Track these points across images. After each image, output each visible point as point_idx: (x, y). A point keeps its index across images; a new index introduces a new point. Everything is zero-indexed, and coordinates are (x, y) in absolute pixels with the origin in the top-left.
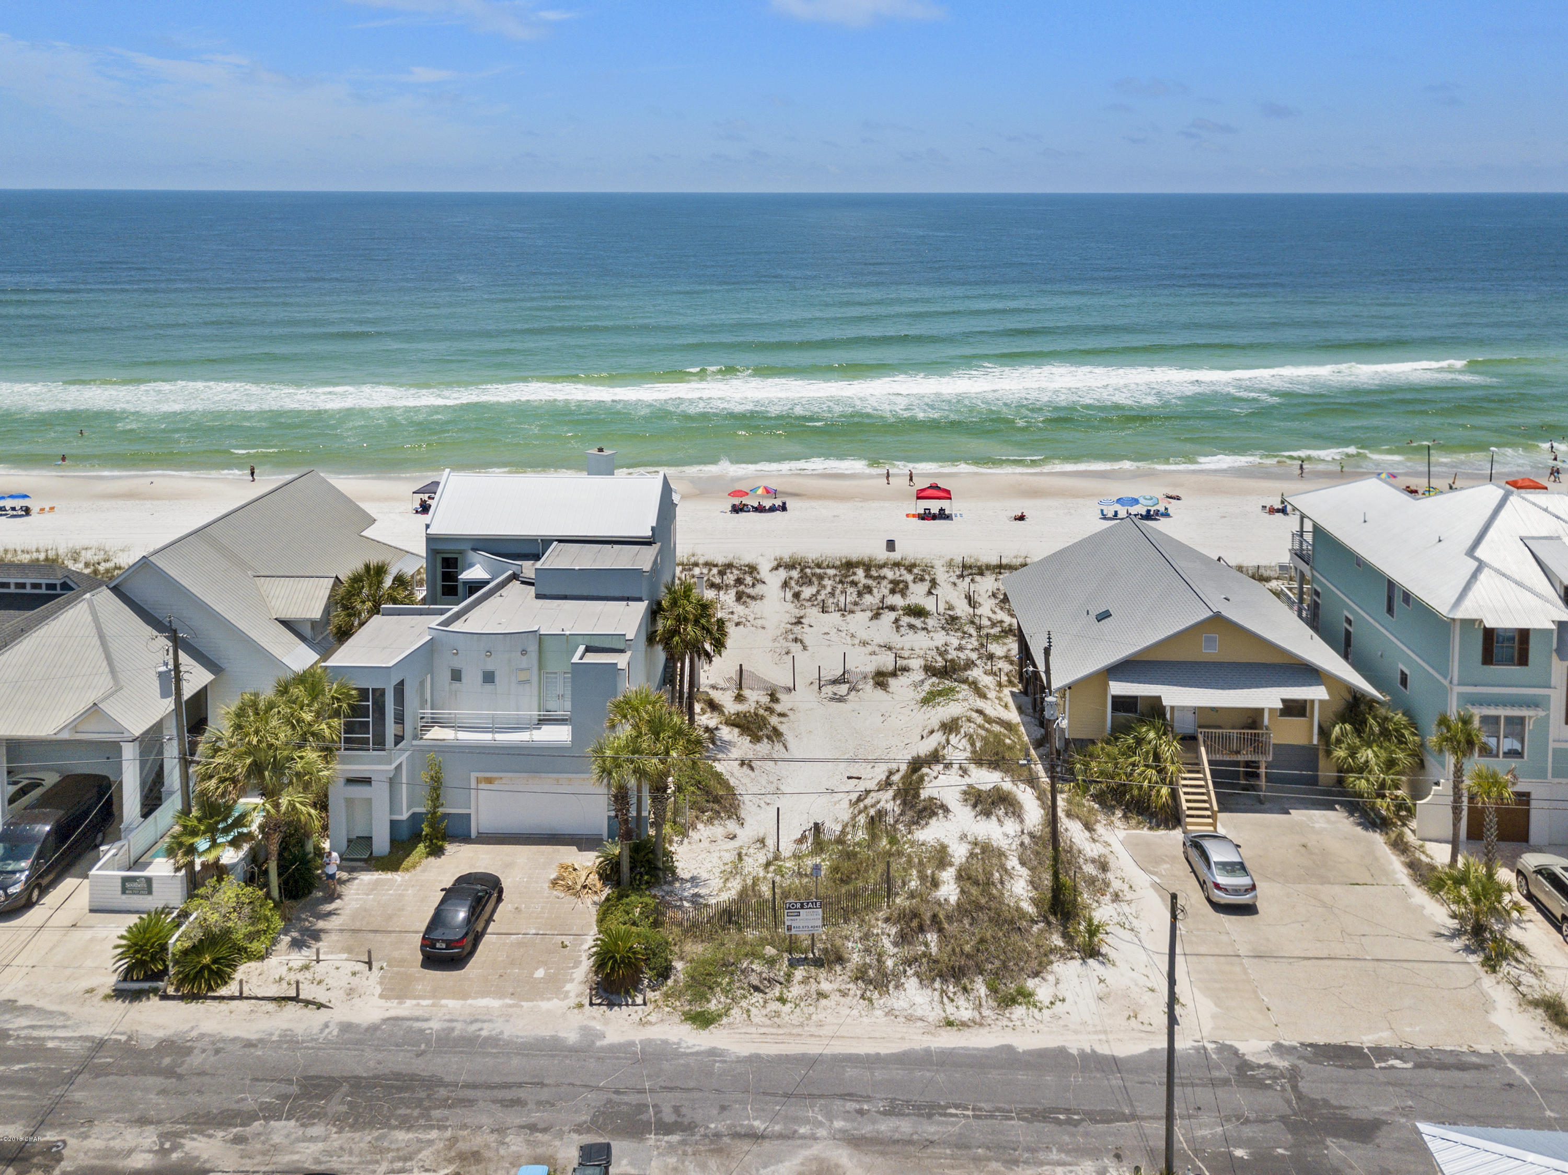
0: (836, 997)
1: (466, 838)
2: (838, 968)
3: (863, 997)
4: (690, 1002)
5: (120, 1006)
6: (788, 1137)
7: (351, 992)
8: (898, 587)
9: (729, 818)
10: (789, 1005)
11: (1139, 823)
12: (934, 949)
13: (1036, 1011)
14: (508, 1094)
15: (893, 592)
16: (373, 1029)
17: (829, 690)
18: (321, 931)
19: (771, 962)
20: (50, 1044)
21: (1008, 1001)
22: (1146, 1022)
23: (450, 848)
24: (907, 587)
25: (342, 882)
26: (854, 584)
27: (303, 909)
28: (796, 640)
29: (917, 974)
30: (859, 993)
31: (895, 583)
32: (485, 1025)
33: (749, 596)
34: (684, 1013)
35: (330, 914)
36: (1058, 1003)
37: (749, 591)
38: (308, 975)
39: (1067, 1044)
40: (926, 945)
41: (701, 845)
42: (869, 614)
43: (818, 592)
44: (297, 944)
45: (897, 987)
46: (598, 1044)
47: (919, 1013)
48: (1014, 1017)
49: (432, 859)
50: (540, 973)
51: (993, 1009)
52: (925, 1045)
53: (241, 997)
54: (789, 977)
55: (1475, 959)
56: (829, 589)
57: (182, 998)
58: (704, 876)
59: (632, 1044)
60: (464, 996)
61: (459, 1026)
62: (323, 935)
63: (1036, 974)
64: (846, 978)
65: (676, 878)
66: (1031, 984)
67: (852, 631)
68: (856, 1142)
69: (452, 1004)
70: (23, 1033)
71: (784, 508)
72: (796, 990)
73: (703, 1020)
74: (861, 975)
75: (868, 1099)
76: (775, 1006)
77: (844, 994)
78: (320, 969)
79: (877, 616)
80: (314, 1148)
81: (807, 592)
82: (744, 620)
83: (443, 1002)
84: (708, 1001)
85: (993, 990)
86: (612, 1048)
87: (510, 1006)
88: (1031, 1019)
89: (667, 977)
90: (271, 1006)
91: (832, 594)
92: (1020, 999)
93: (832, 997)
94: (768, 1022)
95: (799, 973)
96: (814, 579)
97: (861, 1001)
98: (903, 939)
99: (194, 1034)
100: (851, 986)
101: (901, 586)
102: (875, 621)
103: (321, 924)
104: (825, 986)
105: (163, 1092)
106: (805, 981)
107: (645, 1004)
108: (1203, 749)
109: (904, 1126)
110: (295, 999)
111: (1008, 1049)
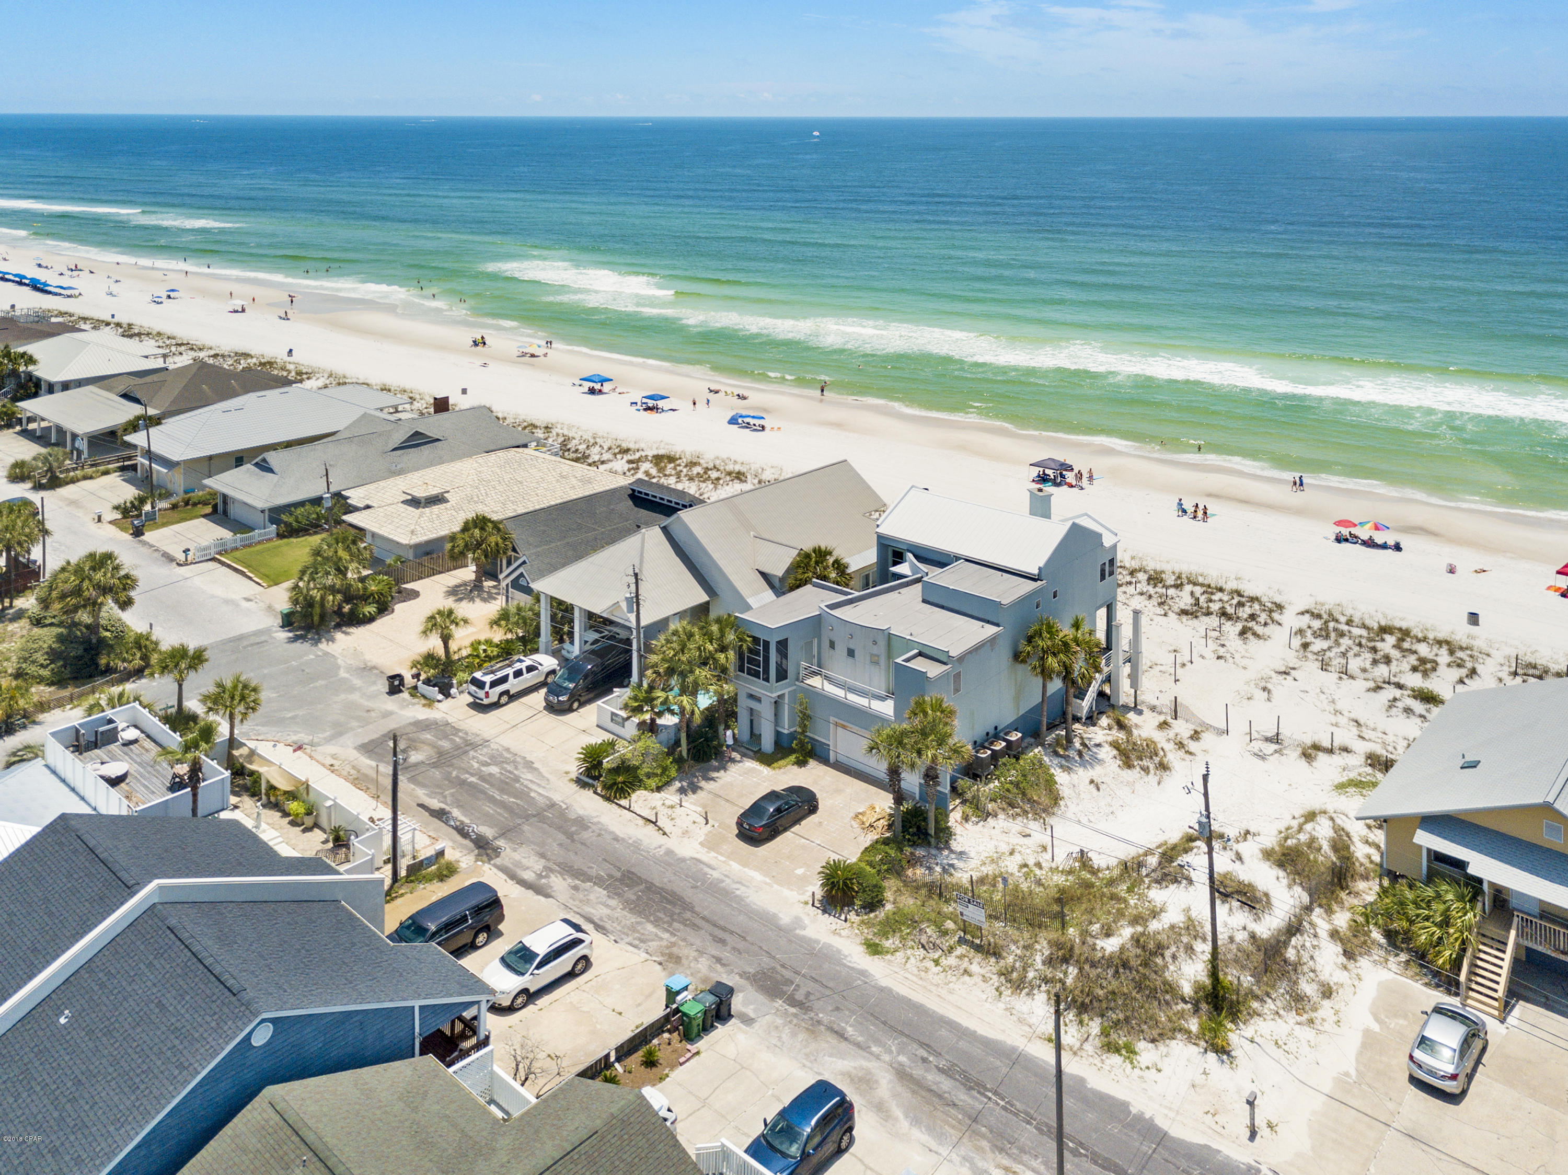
0: (978, 979)
1: (825, 761)
2: (993, 960)
3: (997, 989)
4: (875, 934)
5: (574, 787)
7: (686, 833)
8: (1425, 667)
9: (1035, 819)
10: (939, 968)
12: (1069, 981)
13: (1129, 1066)
14: (721, 934)
15: (1414, 669)
16: (683, 860)
17: (1257, 745)
18: (701, 788)
19: (944, 933)
21: (1111, 1047)
22: (1220, 1123)
23: (812, 763)
24: (1434, 669)
25: (733, 760)
26: (1374, 650)
27: (699, 770)
28: (1264, 689)
29: (1048, 992)
30: (996, 984)
31: (1423, 661)
32: (743, 888)
33: (1255, 634)
34: (866, 939)
35: (713, 779)
36: (1153, 1071)
37: (1259, 629)
38: (670, 811)
39: (1133, 1102)
40: (1065, 973)
41: (993, 831)
42: (1371, 684)
43: (1330, 648)
44: (682, 791)
45: (1028, 994)
46: (798, 931)
47: (1033, 1020)
48: (1108, 1062)
49: (795, 767)
50: (800, 871)
51: (1096, 1048)
52: (1016, 1044)
53: (629, 809)
54: (951, 949)
56: (1342, 649)
57: (602, 796)
58: (972, 855)
59: (818, 942)
60: (745, 865)
61: (728, 881)
62: (699, 791)
63: (1153, 1041)
64: (994, 970)
65: (947, 847)
66: (1142, 1046)
67: (1336, 698)
68: (902, 1075)
69: (735, 866)
70: (526, 783)
72: (951, 960)
73: (874, 949)
74: (1005, 973)
75: (938, 1054)
76: (929, 964)
77: (985, 979)
78: (678, 810)
79: (1378, 688)
80: (605, 911)
81: (1319, 645)
82: (1228, 655)
83: (731, 863)
84: (887, 939)
85: (1105, 1033)
86: (804, 939)
87: (766, 883)
88: (1121, 1070)
89: (872, 911)
90: (641, 822)
91: (1344, 655)
92: (1124, 1052)
93: (975, 978)
94: (916, 972)
95: (960, 950)
96: (1333, 635)
97: (994, 991)
98: (1049, 961)
99: (595, 820)
100: (995, 977)
101: (1429, 666)
102: (1372, 694)
103: (703, 784)
104: (975, 968)
105: (560, 845)
106: (961, 957)
107: (846, 921)
108: (1513, 932)
109: (946, 1084)
110: (654, 823)
111: (1080, 1080)
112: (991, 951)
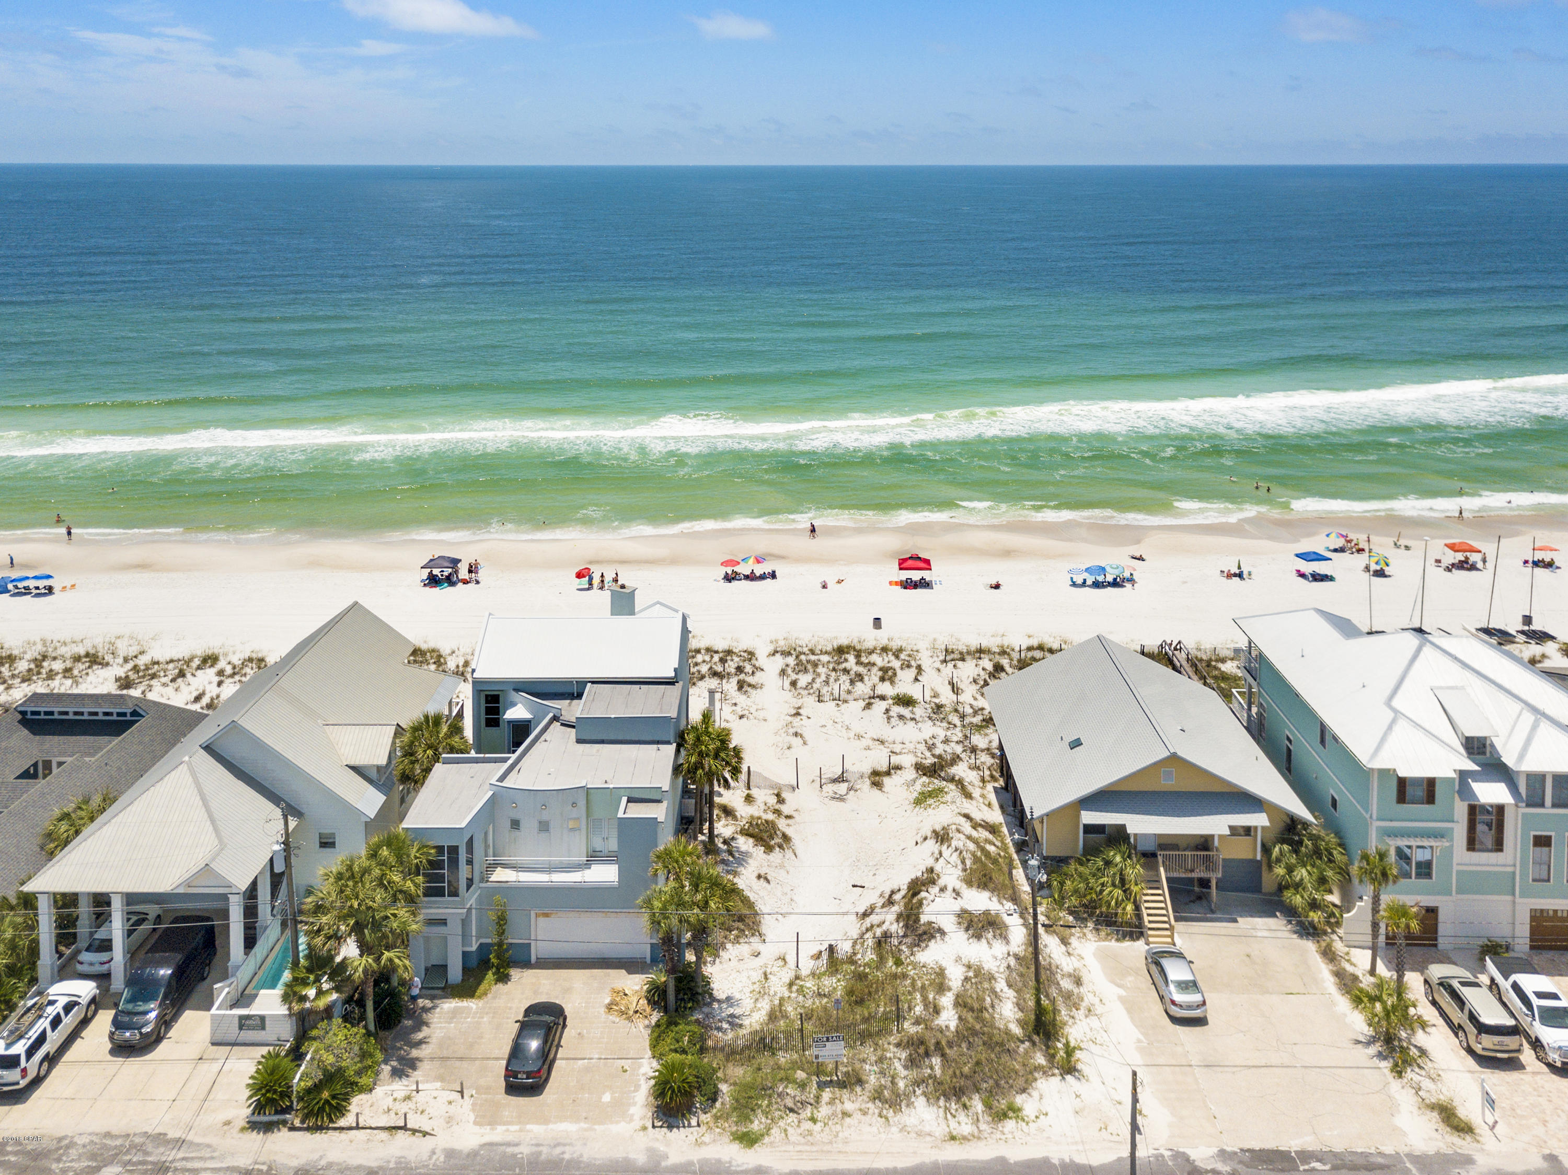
0: (858, 1116)
1: (526, 964)
2: (858, 1089)
3: (880, 1116)
4: (736, 1123)
5: (256, 1138)
7: (450, 1120)
8: (887, 675)
9: (753, 935)
10: (819, 1124)
11: (1108, 935)
12: (938, 1071)
13: (1024, 1124)
15: (882, 679)
16: (473, 1154)
17: (830, 788)
18: (417, 1059)
19: (803, 1086)
21: (1000, 1116)
22: (1114, 1133)
23: (515, 973)
24: (895, 674)
25: (426, 1010)
26: (846, 671)
27: (395, 1039)
28: (796, 734)
29: (924, 1094)
30: (877, 1111)
31: (885, 670)
32: (567, 1149)
33: (750, 685)
34: (732, 1134)
35: (421, 1042)
36: (1042, 1117)
37: (750, 679)
38: (411, 1104)
39: (1050, 1155)
40: (932, 1068)
41: (732, 964)
42: (862, 704)
43: (813, 680)
44: (398, 1073)
45: (908, 1106)
46: (663, 1164)
47: (927, 1129)
48: (1006, 1130)
49: (500, 986)
50: (607, 1098)
51: (988, 1123)
52: (933, 1158)
53: (358, 1127)
54: (818, 1098)
55: (1386, 1065)
56: (823, 677)
57: (308, 1129)
58: (737, 996)
59: (691, 1163)
60: (546, 1121)
61: (545, 1150)
62: (419, 1064)
63: (1024, 1090)
64: (865, 1098)
65: (714, 999)
66: (1019, 1100)
67: (847, 723)
69: (536, 1130)
70: (178, 1165)
71: (773, 575)
72: (824, 1111)
73: (748, 1140)
74: (877, 1096)
76: (808, 1125)
77: (864, 1113)
78: (420, 1098)
79: (868, 706)
81: (804, 679)
82: (746, 712)
83: (529, 1127)
84: (752, 1122)
85: (988, 1106)
86: (675, 1168)
87: (586, 1130)
88: (1020, 1132)
89: (714, 1100)
90: (384, 1135)
91: (827, 682)
92: (1011, 1114)
93: (855, 1115)
94: (803, 1140)
95: (826, 1095)
96: (809, 667)
97: (879, 1119)
98: (912, 1063)
99: (323, 1163)
100: (870, 1105)
101: (890, 673)
102: (867, 711)
103: (415, 1053)
104: (849, 1106)
106: (831, 1102)
107: (699, 1125)
108: (1162, 869)
110: (404, 1128)
111: (1002, 1160)
112: (853, 1081)
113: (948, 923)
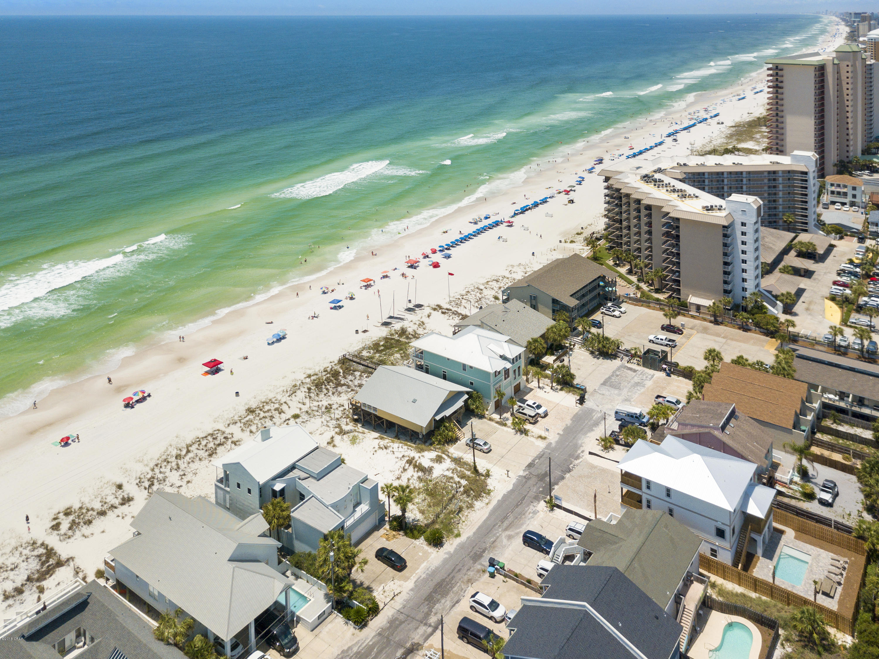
0: (469, 514)
2: (464, 509)
3: (472, 511)
4: (452, 535)
5: (366, 629)
6: (498, 537)
8: (279, 411)
10: (466, 521)
11: (453, 445)
12: (473, 494)
13: (494, 491)
14: (456, 570)
15: (280, 413)
16: (416, 586)
19: (455, 517)
20: (371, 643)
21: (489, 493)
24: (282, 409)
26: (264, 417)
31: (276, 410)
32: (431, 568)
33: (238, 441)
36: (495, 488)
37: (234, 439)
38: (389, 591)
39: (504, 493)
40: (471, 494)
42: (284, 425)
44: (371, 591)
45: (475, 505)
46: (451, 553)
47: (482, 506)
48: (493, 495)
50: (421, 554)
51: (489, 496)
52: (489, 511)
53: (387, 604)
54: (460, 517)
55: (523, 435)
57: (375, 616)
59: (456, 549)
60: (419, 568)
61: (427, 572)
62: (371, 586)
63: (487, 486)
64: (467, 510)
66: (488, 488)
68: (506, 529)
70: (361, 648)
72: (463, 519)
73: (458, 535)
74: (468, 508)
75: (497, 524)
76: (464, 524)
77: (470, 512)
78: (386, 589)
79: (288, 425)
80: (448, 602)
81: (253, 428)
83: (417, 572)
84: (454, 532)
85: (486, 493)
86: (455, 551)
87: (428, 562)
88: (495, 493)
89: (442, 534)
90: (394, 600)
92: (490, 491)
94: (467, 527)
95: (460, 515)
96: (249, 423)
98: (468, 496)
99: (390, 616)
100: (469, 510)
102: (290, 427)
103: (365, 585)
104: (466, 514)
105: (409, 624)
106: (462, 516)
108: (455, 421)
110: (394, 596)
111: (498, 501)
112: (460, 510)
113: (431, 464)
